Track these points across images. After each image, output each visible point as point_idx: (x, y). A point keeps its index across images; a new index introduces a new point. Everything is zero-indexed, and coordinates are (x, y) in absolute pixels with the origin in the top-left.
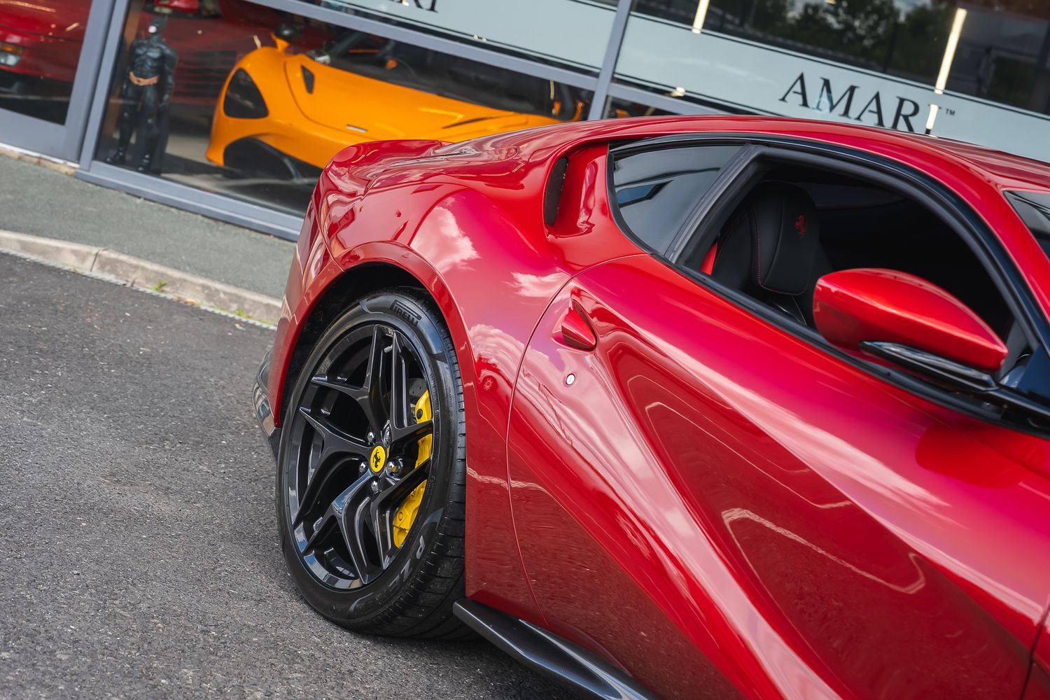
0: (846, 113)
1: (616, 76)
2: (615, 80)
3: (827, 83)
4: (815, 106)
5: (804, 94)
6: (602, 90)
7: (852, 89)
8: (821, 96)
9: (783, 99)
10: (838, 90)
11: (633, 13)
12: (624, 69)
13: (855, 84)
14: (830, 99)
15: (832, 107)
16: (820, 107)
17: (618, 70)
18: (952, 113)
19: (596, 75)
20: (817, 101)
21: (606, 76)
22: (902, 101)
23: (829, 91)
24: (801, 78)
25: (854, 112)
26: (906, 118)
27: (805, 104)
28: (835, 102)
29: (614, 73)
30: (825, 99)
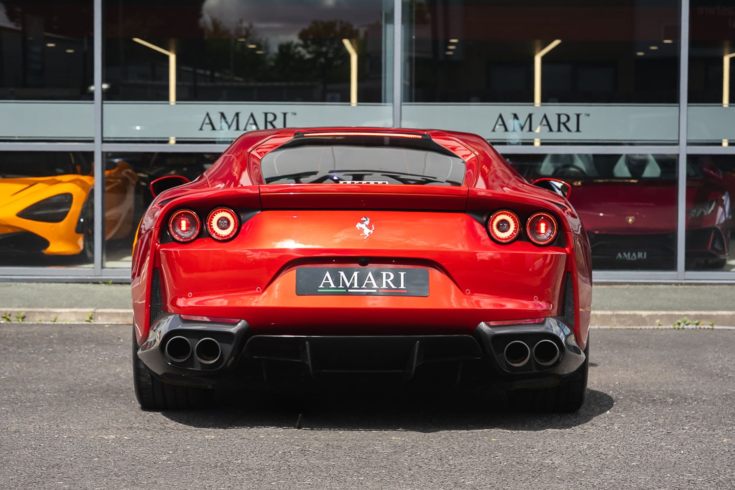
0: (238, 129)
1: (105, 139)
2: (103, 142)
3: (223, 115)
4: (219, 128)
5: (211, 123)
6: (98, 149)
7: (237, 115)
8: (221, 122)
9: (201, 129)
10: (230, 117)
11: (104, 102)
12: (106, 135)
13: (238, 111)
14: (227, 122)
15: (229, 127)
16: (223, 128)
17: (104, 136)
18: (295, 114)
19: (92, 141)
20: (220, 126)
21: (98, 140)
22: (266, 114)
23: (225, 118)
24: (208, 115)
25: (242, 127)
26: (271, 123)
27: (214, 129)
28: (230, 123)
29: (102, 138)
30: (224, 124)
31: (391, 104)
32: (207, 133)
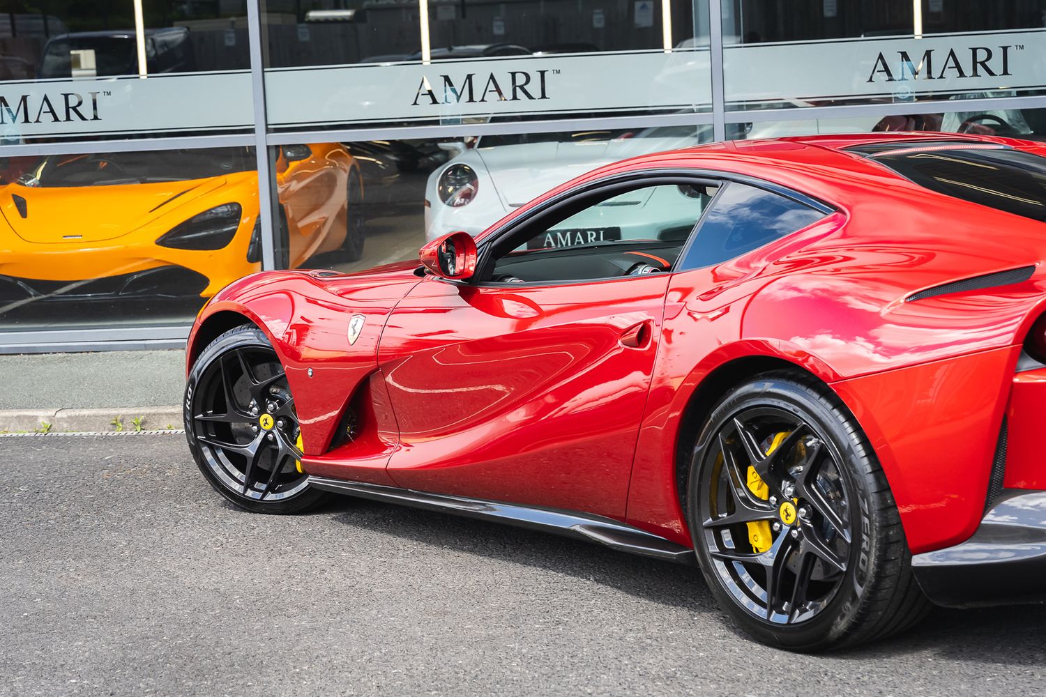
2: (269, 130)
3: (447, 79)
4: (444, 101)
5: (430, 94)
7: (469, 77)
8: (446, 92)
9: (415, 104)
10: (458, 82)
14: (454, 91)
15: (458, 98)
16: (448, 101)
18: (558, 72)
20: (444, 97)
22: (513, 74)
24: (424, 81)
25: (477, 96)
26: (522, 87)
28: (459, 92)
29: (267, 123)
30: (449, 92)
32: (425, 109)
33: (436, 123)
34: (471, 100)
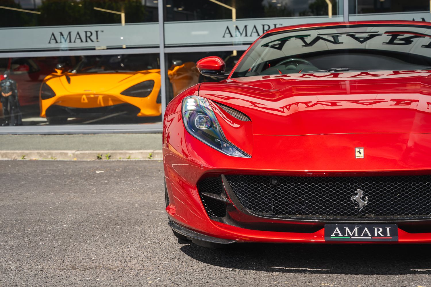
1: (166, 45)
2: (165, 47)
3: (237, 27)
4: (235, 35)
5: (230, 33)
6: (162, 51)
7: (246, 27)
8: (236, 32)
10: (241, 28)
11: (165, 22)
13: (246, 25)
14: (239, 32)
15: (241, 34)
16: (237, 35)
17: (166, 43)
18: (281, 24)
19: (158, 47)
21: (162, 46)
22: (263, 26)
23: (238, 29)
24: (228, 28)
25: (249, 34)
27: (231, 36)
28: (241, 32)
29: (164, 44)
31: (342, 16)
32: (228, 39)
33: (232, 45)
34: (246, 36)
